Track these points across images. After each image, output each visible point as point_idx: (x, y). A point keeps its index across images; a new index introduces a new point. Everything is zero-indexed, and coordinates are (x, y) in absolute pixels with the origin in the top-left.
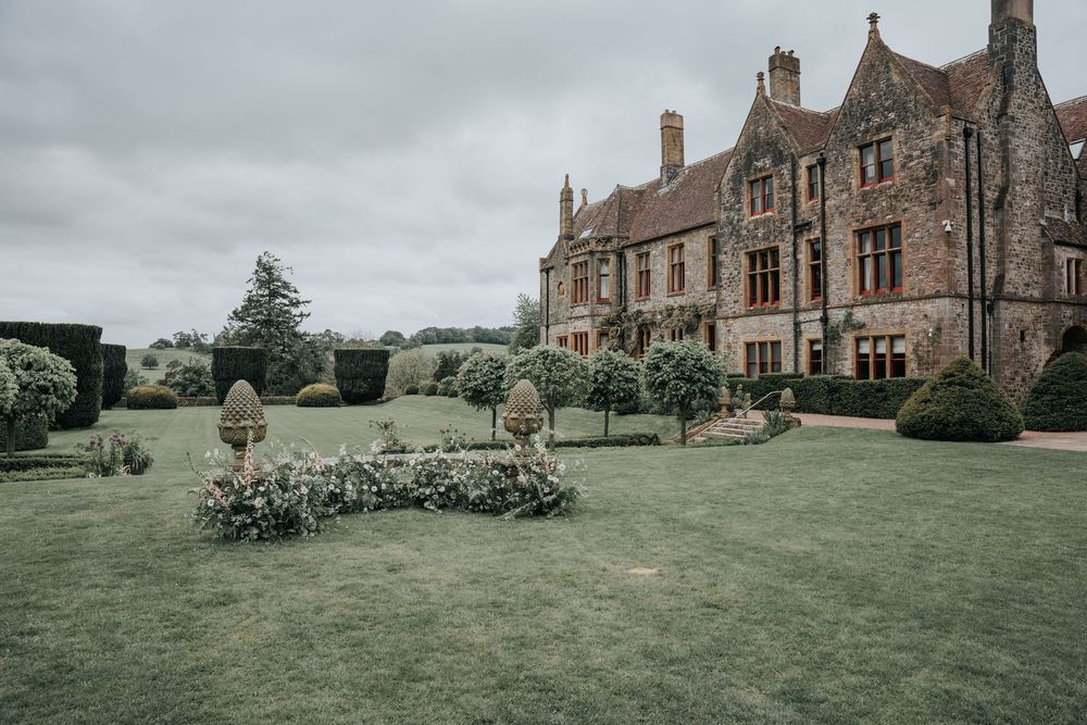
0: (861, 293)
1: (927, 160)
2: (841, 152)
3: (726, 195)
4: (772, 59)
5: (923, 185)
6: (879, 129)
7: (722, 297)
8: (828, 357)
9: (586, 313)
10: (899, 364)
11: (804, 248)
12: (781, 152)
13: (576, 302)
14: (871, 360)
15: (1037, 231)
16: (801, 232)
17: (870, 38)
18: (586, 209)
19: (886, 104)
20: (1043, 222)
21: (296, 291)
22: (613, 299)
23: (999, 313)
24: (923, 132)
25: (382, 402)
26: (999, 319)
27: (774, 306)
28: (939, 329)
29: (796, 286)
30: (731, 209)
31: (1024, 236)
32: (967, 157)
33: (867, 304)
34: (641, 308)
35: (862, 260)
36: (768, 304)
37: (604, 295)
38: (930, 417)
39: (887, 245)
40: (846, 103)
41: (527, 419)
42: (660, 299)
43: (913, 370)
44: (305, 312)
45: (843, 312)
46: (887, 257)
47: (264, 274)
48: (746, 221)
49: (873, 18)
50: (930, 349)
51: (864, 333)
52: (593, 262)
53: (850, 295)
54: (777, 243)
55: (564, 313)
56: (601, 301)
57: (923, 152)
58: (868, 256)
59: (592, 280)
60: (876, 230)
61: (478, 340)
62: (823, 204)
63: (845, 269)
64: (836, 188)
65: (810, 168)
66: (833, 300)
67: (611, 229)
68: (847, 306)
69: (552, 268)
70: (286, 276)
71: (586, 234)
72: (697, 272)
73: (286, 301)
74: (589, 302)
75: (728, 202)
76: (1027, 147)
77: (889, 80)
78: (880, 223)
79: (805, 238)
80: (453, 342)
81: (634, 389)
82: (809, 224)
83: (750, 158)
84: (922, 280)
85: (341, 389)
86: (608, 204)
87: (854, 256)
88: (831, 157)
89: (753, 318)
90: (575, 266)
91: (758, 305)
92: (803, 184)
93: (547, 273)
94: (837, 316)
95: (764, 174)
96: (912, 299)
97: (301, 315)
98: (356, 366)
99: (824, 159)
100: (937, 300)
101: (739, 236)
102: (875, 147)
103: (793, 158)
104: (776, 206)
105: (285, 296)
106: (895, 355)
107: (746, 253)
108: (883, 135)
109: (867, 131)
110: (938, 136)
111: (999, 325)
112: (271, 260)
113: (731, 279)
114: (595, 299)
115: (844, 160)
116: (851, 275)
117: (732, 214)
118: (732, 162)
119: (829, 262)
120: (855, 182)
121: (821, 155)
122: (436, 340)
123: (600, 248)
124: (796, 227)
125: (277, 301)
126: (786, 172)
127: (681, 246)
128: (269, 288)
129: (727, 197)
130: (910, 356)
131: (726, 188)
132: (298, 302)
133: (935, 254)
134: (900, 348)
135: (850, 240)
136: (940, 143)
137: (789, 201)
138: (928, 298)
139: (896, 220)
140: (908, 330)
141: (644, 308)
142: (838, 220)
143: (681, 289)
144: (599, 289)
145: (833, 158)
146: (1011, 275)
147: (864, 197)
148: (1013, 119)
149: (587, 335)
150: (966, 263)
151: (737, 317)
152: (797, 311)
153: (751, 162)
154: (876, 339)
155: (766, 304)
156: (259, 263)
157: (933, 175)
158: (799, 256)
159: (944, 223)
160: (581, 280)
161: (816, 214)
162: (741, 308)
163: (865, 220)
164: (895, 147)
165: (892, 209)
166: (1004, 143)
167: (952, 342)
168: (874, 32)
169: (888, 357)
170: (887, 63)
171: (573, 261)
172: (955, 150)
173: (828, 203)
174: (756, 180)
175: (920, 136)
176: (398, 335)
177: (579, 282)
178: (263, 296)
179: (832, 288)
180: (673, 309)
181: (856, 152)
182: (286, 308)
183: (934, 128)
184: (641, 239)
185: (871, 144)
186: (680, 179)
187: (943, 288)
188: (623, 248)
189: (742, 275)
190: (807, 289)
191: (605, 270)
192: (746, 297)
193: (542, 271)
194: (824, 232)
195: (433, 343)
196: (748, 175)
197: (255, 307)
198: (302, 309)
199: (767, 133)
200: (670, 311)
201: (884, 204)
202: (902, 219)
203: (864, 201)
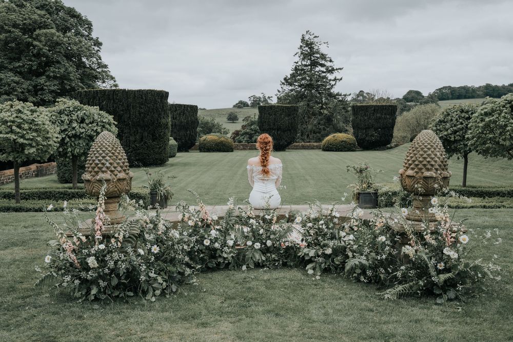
21: (331, 61)
25: (391, 148)
41: (426, 178)
44: (339, 77)
47: (307, 48)
70: (323, 49)
73: (323, 69)
85: (356, 137)
97: (335, 79)
98: (369, 118)
105: (322, 65)
112: (312, 37)
122: (450, 96)
125: (317, 69)
128: (310, 59)
132: (333, 70)
156: (303, 40)
176: (418, 93)
178: (306, 66)
182: (324, 74)
195: (448, 99)
197: (300, 75)
198: (336, 74)
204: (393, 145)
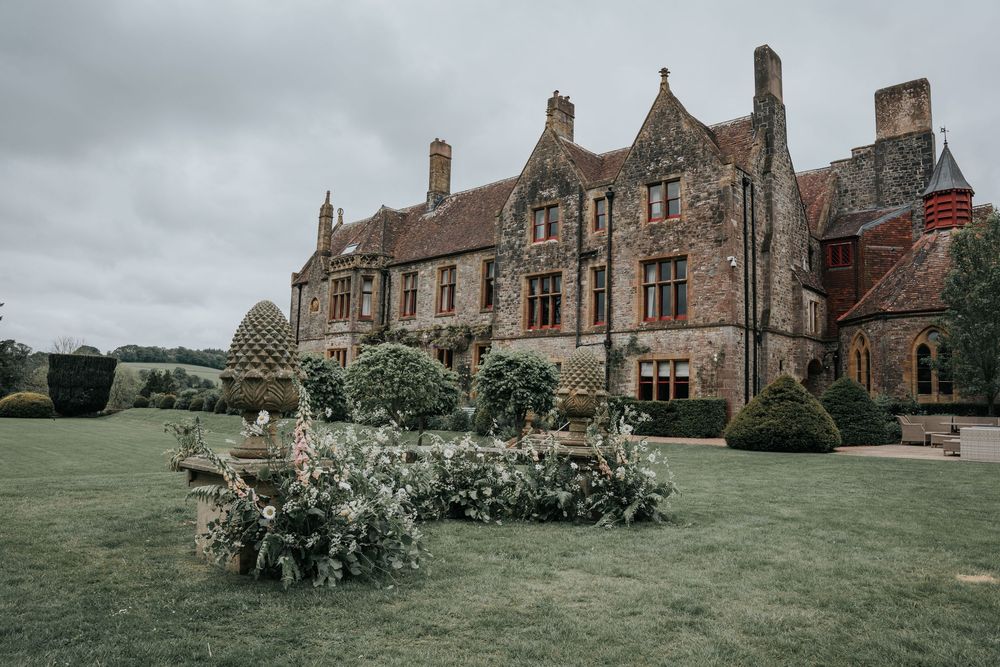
0: (645, 320)
1: (714, 201)
2: (630, 188)
3: (508, 221)
4: (551, 102)
5: (710, 223)
6: (668, 170)
7: (498, 319)
8: (611, 380)
9: (346, 328)
10: (683, 386)
11: (588, 274)
12: (568, 184)
13: (334, 318)
14: (655, 382)
15: (789, 275)
16: (586, 260)
17: (662, 89)
18: (342, 228)
19: (676, 149)
20: (793, 268)
22: (376, 317)
23: (766, 343)
24: (710, 176)
25: (102, 415)
26: (766, 349)
27: (555, 329)
28: (722, 355)
29: (579, 311)
30: (513, 233)
31: (781, 279)
32: (745, 203)
33: (653, 330)
34: (405, 327)
35: (646, 288)
36: (549, 327)
37: (366, 312)
38: (768, 430)
39: (672, 276)
40: (637, 145)
42: (427, 318)
43: (696, 393)
45: (628, 336)
46: (672, 286)
48: (528, 247)
49: (665, 73)
50: (714, 373)
51: (648, 357)
52: (356, 280)
53: (635, 321)
54: (560, 269)
55: (316, 330)
56: (362, 318)
57: (710, 194)
58: (654, 285)
59: (355, 296)
60: (661, 262)
61: (181, 360)
62: (610, 235)
63: (630, 297)
64: (623, 221)
65: (597, 201)
66: (617, 325)
67: (376, 248)
68: (631, 331)
69: (306, 283)
71: (349, 250)
72: (469, 293)
74: (350, 319)
75: (509, 227)
76: (783, 204)
77: (679, 127)
78: (667, 255)
79: (590, 266)
80: (154, 361)
81: (454, 400)
82: (595, 252)
83: (535, 187)
84: (706, 310)
85: (54, 398)
86: (373, 223)
87: (640, 284)
88: (620, 191)
89: (532, 340)
90: (336, 282)
91: (537, 327)
92: (589, 215)
93: (300, 288)
94: (621, 341)
95: (549, 203)
96: (697, 327)
98: (77, 374)
99: (613, 194)
100: (721, 328)
101: (519, 260)
102: (663, 185)
103: (581, 190)
104: (560, 234)
106: (678, 379)
107: (527, 277)
108: (672, 176)
109: (656, 171)
110: (724, 182)
111: (766, 354)
113: (510, 302)
114: (357, 316)
115: (633, 196)
116: (636, 302)
117: (514, 239)
118: (516, 190)
119: (614, 289)
120: (643, 217)
121: (610, 189)
122: (136, 358)
123: (365, 265)
124: (581, 255)
126: (572, 203)
127: (453, 268)
129: (509, 222)
130: (694, 379)
131: (508, 214)
133: (720, 286)
134: (683, 371)
135: (637, 269)
136: (726, 188)
137: (575, 230)
138: (713, 326)
139: (683, 253)
140: (692, 355)
141: (409, 327)
142: (624, 251)
143: (449, 311)
144: (361, 306)
145: (621, 193)
146: (774, 311)
147: (652, 231)
148: (774, 176)
149: (345, 351)
150: (744, 296)
151: (515, 339)
152: (579, 334)
153: (537, 191)
154: (660, 363)
155: (545, 327)
157: (719, 215)
158: (584, 283)
159: (729, 258)
160: (342, 296)
161: (603, 244)
162: (519, 330)
163: (651, 251)
164: (684, 187)
165: (679, 243)
166: (768, 196)
167: (734, 367)
168: (664, 85)
169: (672, 380)
170: (677, 112)
171: (335, 277)
172: (737, 195)
173: (615, 234)
174: (541, 209)
175: (707, 179)
177: (339, 298)
179: (617, 314)
180: (441, 329)
181: (645, 189)
183: (720, 174)
184: (408, 259)
185: (659, 183)
186: (448, 205)
187: (727, 318)
188: (388, 267)
189: (522, 298)
190: (590, 314)
191: (367, 288)
192: (525, 321)
193: (293, 286)
194: (610, 261)
195: (132, 361)
196: (532, 203)
199: (554, 165)
200: (438, 331)
201: (671, 238)
202: (689, 253)
203: (652, 235)
204: (104, 411)
